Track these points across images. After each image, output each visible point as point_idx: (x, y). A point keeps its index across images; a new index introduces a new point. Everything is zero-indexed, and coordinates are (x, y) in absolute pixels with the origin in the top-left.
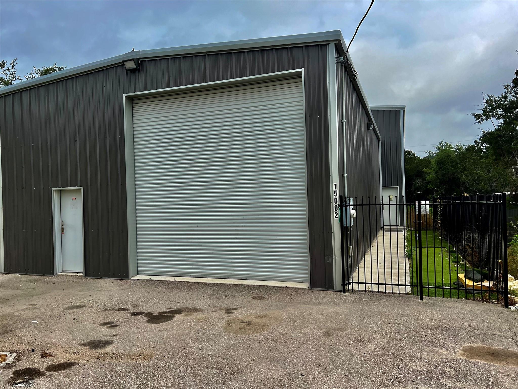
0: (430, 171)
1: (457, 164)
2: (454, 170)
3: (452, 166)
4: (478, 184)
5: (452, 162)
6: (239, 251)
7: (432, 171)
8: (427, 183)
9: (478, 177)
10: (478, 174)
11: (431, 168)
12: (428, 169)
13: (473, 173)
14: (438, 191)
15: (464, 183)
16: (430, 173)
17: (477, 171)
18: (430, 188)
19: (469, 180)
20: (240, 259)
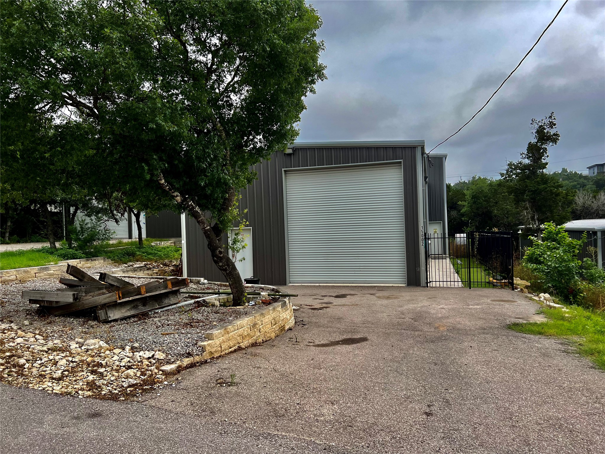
0: (466, 203)
1: (490, 198)
2: (487, 204)
3: (485, 201)
4: (507, 218)
5: (485, 197)
6: (360, 266)
7: (466, 204)
8: (463, 215)
9: (508, 212)
10: (507, 209)
11: (465, 201)
12: (463, 202)
13: (503, 208)
14: (472, 223)
15: (495, 216)
16: (464, 206)
17: (506, 206)
18: (464, 220)
19: (500, 214)
20: (361, 271)
